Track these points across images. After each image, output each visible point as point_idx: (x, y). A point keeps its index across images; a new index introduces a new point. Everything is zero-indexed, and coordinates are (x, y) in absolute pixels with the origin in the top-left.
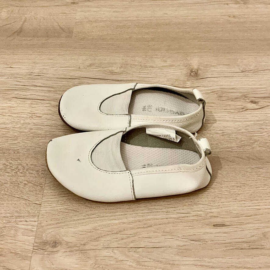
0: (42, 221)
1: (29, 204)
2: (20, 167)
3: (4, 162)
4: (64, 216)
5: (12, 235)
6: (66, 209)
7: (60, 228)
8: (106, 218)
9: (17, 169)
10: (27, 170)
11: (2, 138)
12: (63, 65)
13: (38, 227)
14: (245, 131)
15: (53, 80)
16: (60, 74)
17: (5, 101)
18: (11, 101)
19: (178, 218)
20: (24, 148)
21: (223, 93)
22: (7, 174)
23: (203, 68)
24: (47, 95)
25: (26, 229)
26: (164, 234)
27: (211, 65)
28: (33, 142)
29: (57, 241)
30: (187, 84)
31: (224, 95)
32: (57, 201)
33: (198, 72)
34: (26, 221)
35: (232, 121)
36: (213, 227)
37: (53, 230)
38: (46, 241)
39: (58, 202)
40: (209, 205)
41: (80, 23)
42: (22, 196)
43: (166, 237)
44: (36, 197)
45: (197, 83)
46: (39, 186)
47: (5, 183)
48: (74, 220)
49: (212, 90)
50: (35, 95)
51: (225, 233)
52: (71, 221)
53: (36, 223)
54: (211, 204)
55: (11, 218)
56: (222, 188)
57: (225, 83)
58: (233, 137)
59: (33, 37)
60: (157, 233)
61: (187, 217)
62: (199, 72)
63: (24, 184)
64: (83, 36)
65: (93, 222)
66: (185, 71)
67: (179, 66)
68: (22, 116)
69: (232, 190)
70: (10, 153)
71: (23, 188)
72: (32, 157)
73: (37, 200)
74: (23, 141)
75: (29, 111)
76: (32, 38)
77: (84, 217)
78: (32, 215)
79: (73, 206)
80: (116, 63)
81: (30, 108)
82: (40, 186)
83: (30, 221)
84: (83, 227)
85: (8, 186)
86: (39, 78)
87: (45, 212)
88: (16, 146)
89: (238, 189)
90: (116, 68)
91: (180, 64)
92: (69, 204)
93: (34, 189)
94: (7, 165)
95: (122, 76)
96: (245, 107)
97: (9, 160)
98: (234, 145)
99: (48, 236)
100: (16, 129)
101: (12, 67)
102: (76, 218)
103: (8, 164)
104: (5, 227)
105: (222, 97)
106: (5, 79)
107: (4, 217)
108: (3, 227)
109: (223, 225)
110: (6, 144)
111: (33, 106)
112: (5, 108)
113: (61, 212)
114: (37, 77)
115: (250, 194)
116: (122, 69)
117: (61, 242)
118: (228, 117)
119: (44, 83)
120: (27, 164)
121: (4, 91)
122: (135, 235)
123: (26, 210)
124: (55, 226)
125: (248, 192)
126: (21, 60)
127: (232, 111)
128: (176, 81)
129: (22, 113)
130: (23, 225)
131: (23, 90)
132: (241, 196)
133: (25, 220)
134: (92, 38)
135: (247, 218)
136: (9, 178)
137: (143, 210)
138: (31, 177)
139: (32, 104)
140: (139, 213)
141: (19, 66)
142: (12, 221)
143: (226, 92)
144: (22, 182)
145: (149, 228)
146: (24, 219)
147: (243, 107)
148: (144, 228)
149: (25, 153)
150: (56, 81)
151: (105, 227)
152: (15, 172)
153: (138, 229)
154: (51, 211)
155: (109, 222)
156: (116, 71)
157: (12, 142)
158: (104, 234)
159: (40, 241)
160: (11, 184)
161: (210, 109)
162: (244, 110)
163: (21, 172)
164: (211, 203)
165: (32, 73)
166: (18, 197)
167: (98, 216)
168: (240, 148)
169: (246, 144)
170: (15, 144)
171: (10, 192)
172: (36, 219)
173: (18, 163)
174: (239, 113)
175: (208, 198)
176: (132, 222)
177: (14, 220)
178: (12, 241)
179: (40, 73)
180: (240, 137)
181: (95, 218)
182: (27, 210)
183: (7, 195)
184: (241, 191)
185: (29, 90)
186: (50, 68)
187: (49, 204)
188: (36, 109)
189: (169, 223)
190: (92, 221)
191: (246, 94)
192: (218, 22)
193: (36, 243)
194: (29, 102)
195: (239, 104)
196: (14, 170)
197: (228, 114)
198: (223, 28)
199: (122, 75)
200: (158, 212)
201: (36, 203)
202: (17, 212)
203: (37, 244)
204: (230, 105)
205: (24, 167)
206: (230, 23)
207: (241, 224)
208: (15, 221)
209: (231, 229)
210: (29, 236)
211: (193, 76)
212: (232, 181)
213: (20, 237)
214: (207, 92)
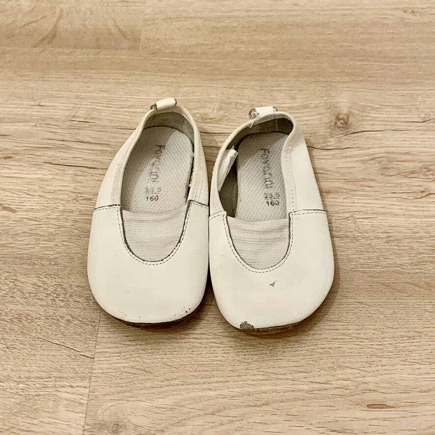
0: (96, 388)
1: (75, 356)
2: (59, 290)
3: (35, 280)
4: (131, 380)
5: (50, 410)
6: (132, 367)
7: (124, 402)
8: (197, 386)
9: (54, 293)
10: (70, 296)
11: (30, 236)
12: (124, 103)
13: (90, 398)
14: (425, 234)
15: (108, 130)
16: (120, 120)
17: (33, 169)
18: (42, 169)
19: (310, 392)
20: (66, 256)
21: (390, 162)
22: (40, 302)
23: (357, 112)
24: (100, 158)
25: (72, 401)
26: (288, 418)
27: (371, 107)
28: (78, 245)
29: (120, 423)
30: (329, 144)
31: (391, 165)
32: (118, 353)
33: (348, 119)
34: (72, 387)
35: (404, 215)
36: (366, 409)
37: (114, 404)
38: (102, 422)
39: (119, 355)
40: (362, 370)
41: (152, 22)
42: (63, 342)
43: (292, 423)
44: (86, 346)
45: (347, 142)
46: (90, 326)
47: (36, 319)
48: (145, 388)
49: (372, 155)
50: (81, 158)
51: (385, 419)
52: (141, 389)
53: (86, 391)
54: (364, 367)
55: (47, 380)
56: (384, 340)
57: (394, 143)
58: (403, 246)
59: (75, 47)
60: (278, 416)
61: (326, 389)
62: (351, 119)
63: (66, 320)
64: (157, 47)
65: (176, 393)
66: (328, 118)
67: (316, 107)
68: (60, 197)
69: (399, 345)
70: (43, 265)
71: (65, 328)
72: (77, 273)
73: (87, 351)
74: (64, 243)
75: (71, 189)
76: (72, 50)
77: (161, 383)
78: (79, 375)
79: (144, 363)
80: (211, 101)
81: (73, 183)
82: (92, 326)
83: (77, 386)
84: (160, 400)
85: (41, 322)
86: (86, 127)
87: (101, 371)
88: (52, 253)
89: (409, 342)
90: (211, 111)
91: (320, 103)
92: (138, 359)
93: (83, 331)
94: (40, 286)
95: (222, 126)
96: (427, 189)
97: (41, 277)
98: (406, 260)
99: (107, 413)
100: (52, 221)
101: (41, 104)
102: (149, 385)
103: (41, 284)
104: (39, 395)
105: (388, 168)
106: (31, 128)
107: (37, 377)
108: (36, 395)
109: (383, 406)
110: (37, 248)
111: (79, 178)
112: (32, 181)
113: (125, 372)
114: (83, 126)
115: (429, 351)
116: (221, 112)
117: (126, 426)
118: (399, 207)
119: (94, 136)
120: (71, 285)
121: (31, 150)
122: (242, 417)
123: (71, 368)
124: (116, 397)
125: (425, 347)
126: (56, 92)
127: (405, 196)
128: (310, 137)
129: (61, 192)
130: (67, 392)
131: (61, 149)
132: (415, 355)
133: (69, 385)
134: (172, 52)
135: (422, 394)
136: (43, 310)
137: (254, 375)
138: (77, 308)
139: (76, 175)
140: (249, 380)
141: (53, 104)
142: (49, 386)
143: (395, 158)
144: (64, 317)
145: (265, 407)
146: (69, 383)
147: (422, 189)
148: (256, 406)
149: (67, 264)
150: (114, 133)
151: (194, 403)
152: (52, 298)
153: (246, 409)
154: (110, 370)
155: (201, 394)
156: (211, 117)
157: (45, 244)
158: (194, 414)
159: (93, 422)
160: (47, 321)
161: (369, 191)
162: (424, 194)
163: (61, 298)
164: (366, 365)
165: (74, 116)
166: (58, 343)
167: (183, 383)
168: (415, 267)
169: (426, 259)
170: (51, 247)
171: (45, 334)
172: (85, 383)
173: (57, 283)
174: (416, 200)
175: (361, 357)
176: (237, 396)
177: (52, 384)
178: (49, 420)
179: (88, 117)
180: (415, 245)
181: (178, 385)
182: (72, 366)
183: (40, 340)
184: (415, 346)
185: (70, 148)
186: (104, 108)
187: (106, 357)
188: (82, 184)
189: (296, 399)
190: (173, 391)
191: (429, 163)
192: (386, 21)
193: (89, 425)
194: (71, 171)
195: (416, 183)
196: (50, 294)
197: (398, 201)
198: (393, 33)
199: (221, 123)
200: (278, 379)
201: (86, 354)
202: (57, 370)
203: (89, 427)
204: (401, 185)
205: (66, 291)
206: (406, 25)
207: (413, 404)
208: (55, 387)
209: (396, 412)
210: (76, 413)
211: (339, 128)
212: (401, 328)
213: (63, 413)
214: (364, 158)
